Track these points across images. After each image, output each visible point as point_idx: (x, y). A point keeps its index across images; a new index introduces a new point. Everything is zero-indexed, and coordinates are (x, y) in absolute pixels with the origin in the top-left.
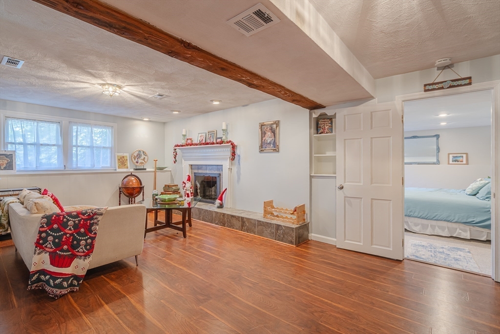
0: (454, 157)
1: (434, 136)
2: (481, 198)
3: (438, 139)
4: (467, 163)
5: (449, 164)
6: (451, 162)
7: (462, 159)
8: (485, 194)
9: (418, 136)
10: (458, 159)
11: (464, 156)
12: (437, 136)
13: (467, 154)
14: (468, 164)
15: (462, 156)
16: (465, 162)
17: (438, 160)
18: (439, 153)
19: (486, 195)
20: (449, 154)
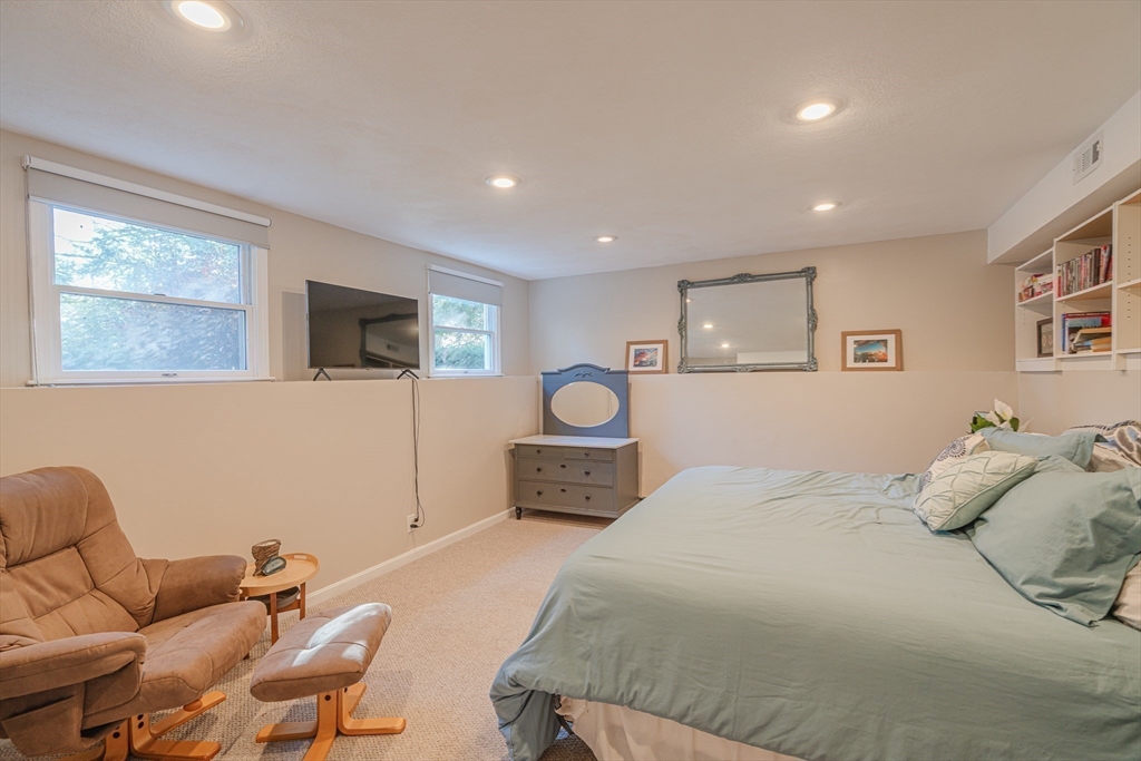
0: (860, 344)
1: (798, 274)
2: (1033, 590)
3: (810, 283)
4: (900, 367)
5: (844, 368)
6: (850, 363)
7: (883, 350)
8: (1054, 561)
9: (753, 272)
10: (872, 351)
11: (891, 339)
12: (809, 274)
13: (898, 333)
14: (902, 370)
15: (885, 341)
16: (891, 362)
17: (812, 356)
18: (816, 333)
19: (1059, 573)
20: (845, 335)
